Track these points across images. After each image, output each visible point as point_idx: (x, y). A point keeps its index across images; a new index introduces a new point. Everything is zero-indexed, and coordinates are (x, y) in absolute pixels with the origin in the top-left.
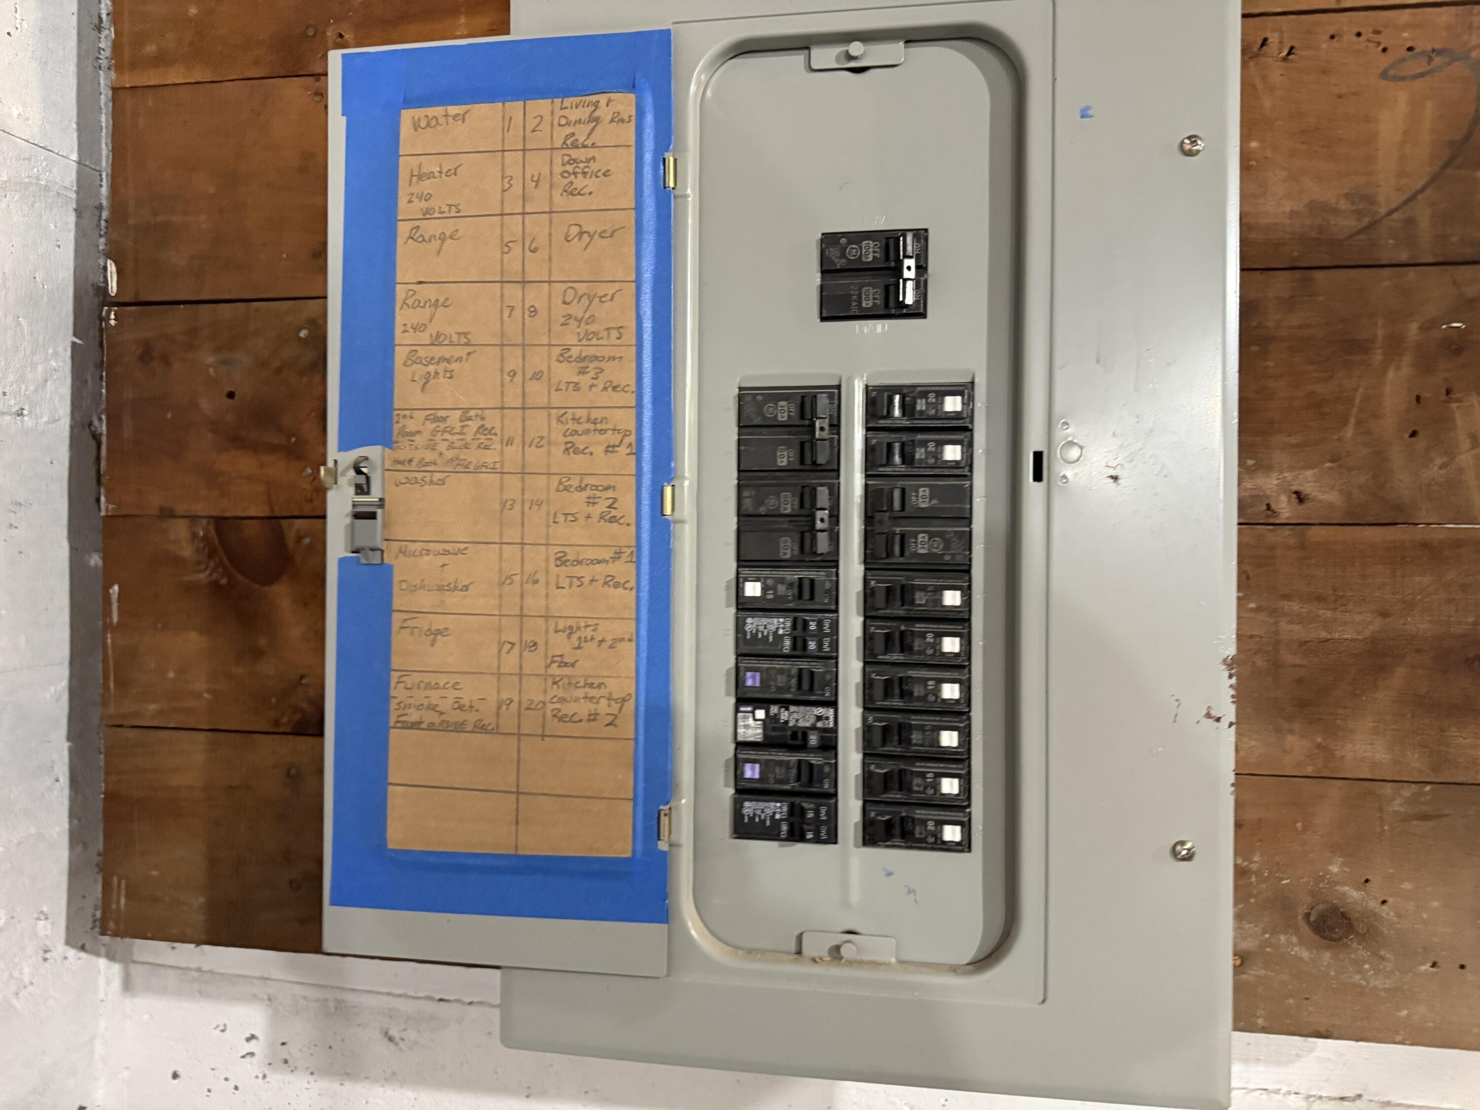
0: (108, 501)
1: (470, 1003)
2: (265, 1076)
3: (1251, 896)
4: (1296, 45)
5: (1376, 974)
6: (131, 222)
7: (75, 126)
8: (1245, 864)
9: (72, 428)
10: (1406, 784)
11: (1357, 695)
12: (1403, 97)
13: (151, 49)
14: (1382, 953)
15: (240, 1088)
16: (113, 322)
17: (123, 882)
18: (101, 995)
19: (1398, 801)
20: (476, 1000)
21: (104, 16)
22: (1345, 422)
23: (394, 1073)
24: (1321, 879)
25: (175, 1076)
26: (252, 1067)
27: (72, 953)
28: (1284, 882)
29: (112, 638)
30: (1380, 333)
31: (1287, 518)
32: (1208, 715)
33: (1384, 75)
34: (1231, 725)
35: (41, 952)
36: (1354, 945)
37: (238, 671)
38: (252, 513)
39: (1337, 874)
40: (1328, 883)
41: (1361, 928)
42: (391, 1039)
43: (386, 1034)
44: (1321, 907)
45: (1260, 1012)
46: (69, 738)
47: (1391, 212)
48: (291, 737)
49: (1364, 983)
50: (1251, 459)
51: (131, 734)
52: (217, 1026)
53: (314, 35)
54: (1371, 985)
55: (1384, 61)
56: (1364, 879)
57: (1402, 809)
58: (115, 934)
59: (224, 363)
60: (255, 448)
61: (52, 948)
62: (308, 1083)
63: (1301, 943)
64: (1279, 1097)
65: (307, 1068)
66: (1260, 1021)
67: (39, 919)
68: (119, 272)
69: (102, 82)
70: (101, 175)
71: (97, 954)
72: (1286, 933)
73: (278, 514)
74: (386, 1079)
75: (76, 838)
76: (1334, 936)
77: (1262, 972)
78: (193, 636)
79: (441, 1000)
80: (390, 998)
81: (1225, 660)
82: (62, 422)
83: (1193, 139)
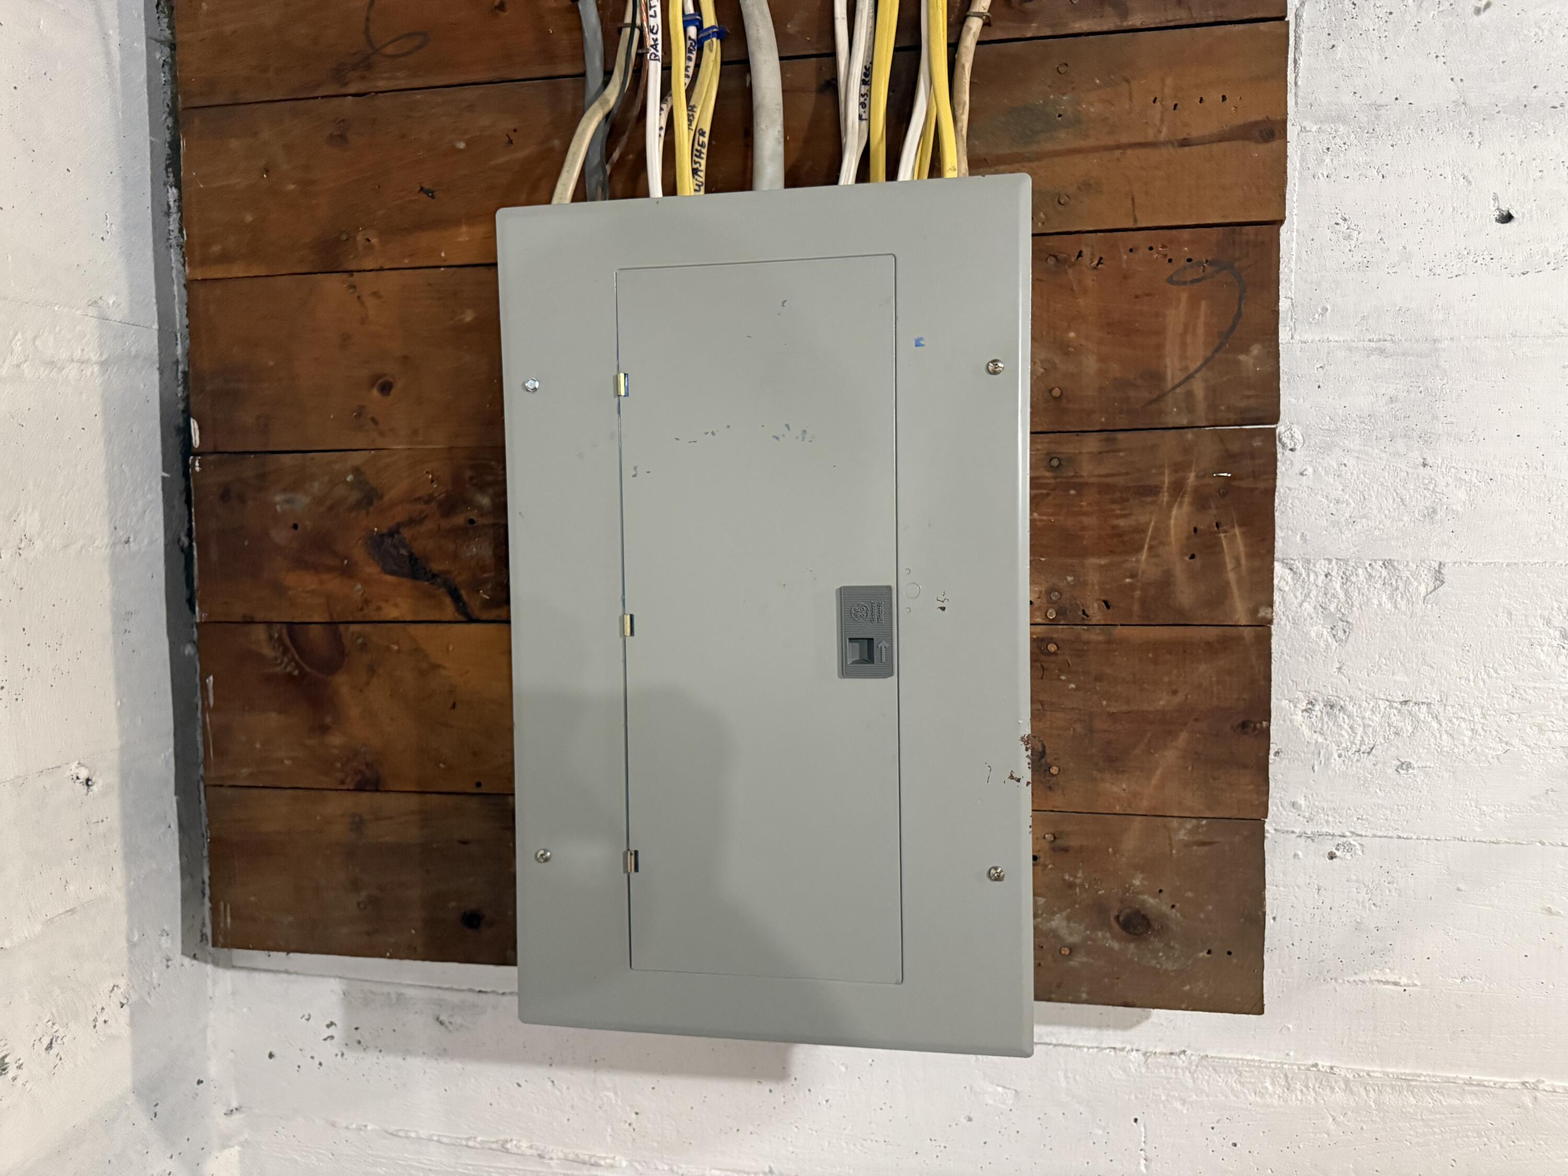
0: (201, 610)
1: (503, 994)
2: (343, 1055)
3: (1076, 903)
4: (1104, 257)
5: (1167, 959)
6: (208, 388)
7: (154, 300)
8: (1071, 879)
9: (166, 546)
10: (1188, 819)
11: (1151, 753)
12: (1184, 296)
13: (216, 249)
14: (1172, 944)
15: (323, 1065)
16: (198, 469)
17: (229, 906)
18: (210, 994)
19: (1183, 832)
20: (507, 991)
21: (172, 203)
22: (1140, 548)
23: (445, 1050)
24: (1128, 890)
25: (271, 1056)
26: (332, 1048)
27: (187, 961)
28: (1100, 892)
29: (209, 717)
30: (1166, 480)
31: (1098, 621)
32: (1012, 777)
33: (1170, 280)
34: (1028, 783)
35: (165, 961)
36: (1152, 938)
37: (311, 742)
38: (316, 619)
39: (1138, 886)
40: (1133, 893)
41: (1156, 926)
42: (442, 1023)
43: (438, 1019)
44: (1128, 911)
45: (1083, 989)
46: (176, 794)
47: (1174, 388)
48: (353, 793)
49: (1158, 966)
50: (1070, 576)
51: (229, 792)
52: (304, 1016)
53: (347, 240)
54: (1164, 967)
55: (1170, 270)
56: (1158, 890)
57: (1186, 838)
58: (224, 946)
59: (288, 501)
60: (315, 568)
61: (172, 958)
62: (378, 1058)
63: (1114, 937)
64: (1124, 1053)
65: (377, 1047)
66: (1084, 996)
67: (162, 935)
68: (200, 428)
69: (173, 258)
70: (176, 336)
71: (206, 962)
72: (1101, 930)
73: (336, 619)
74: (439, 1055)
75: (187, 871)
76: (1136, 932)
77: (1085, 959)
78: (273, 716)
79: (480, 992)
80: (439, 991)
81: (1022, 738)
82: (159, 541)
83: (995, 362)
